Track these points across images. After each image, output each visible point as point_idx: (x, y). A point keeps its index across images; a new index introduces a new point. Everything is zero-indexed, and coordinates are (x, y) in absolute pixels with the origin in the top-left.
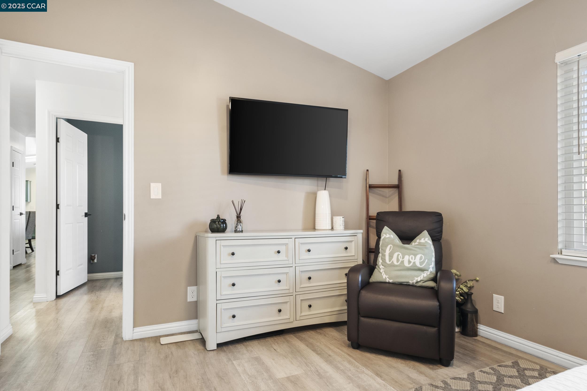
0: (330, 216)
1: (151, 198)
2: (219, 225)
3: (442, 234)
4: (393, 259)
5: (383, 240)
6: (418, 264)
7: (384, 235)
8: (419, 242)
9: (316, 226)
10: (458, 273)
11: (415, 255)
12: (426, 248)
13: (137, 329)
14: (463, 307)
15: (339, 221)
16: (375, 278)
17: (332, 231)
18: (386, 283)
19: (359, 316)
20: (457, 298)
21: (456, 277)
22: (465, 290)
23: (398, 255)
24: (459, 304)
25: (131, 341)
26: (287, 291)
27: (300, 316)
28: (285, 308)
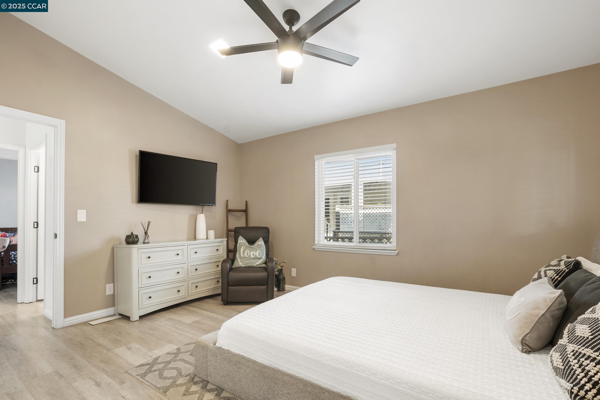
0: (206, 230)
1: (78, 221)
2: (134, 239)
3: (269, 239)
4: (245, 254)
5: (239, 243)
6: (257, 256)
7: (240, 241)
8: (258, 244)
9: (196, 237)
10: (276, 259)
11: (256, 251)
12: (261, 247)
13: (67, 319)
14: (279, 277)
15: (212, 233)
16: (235, 265)
17: (207, 240)
18: (241, 267)
19: (228, 286)
20: (276, 273)
21: (276, 262)
22: (280, 268)
23: (248, 251)
24: (277, 276)
25: (63, 328)
26: (183, 279)
27: (191, 293)
28: (182, 289)
